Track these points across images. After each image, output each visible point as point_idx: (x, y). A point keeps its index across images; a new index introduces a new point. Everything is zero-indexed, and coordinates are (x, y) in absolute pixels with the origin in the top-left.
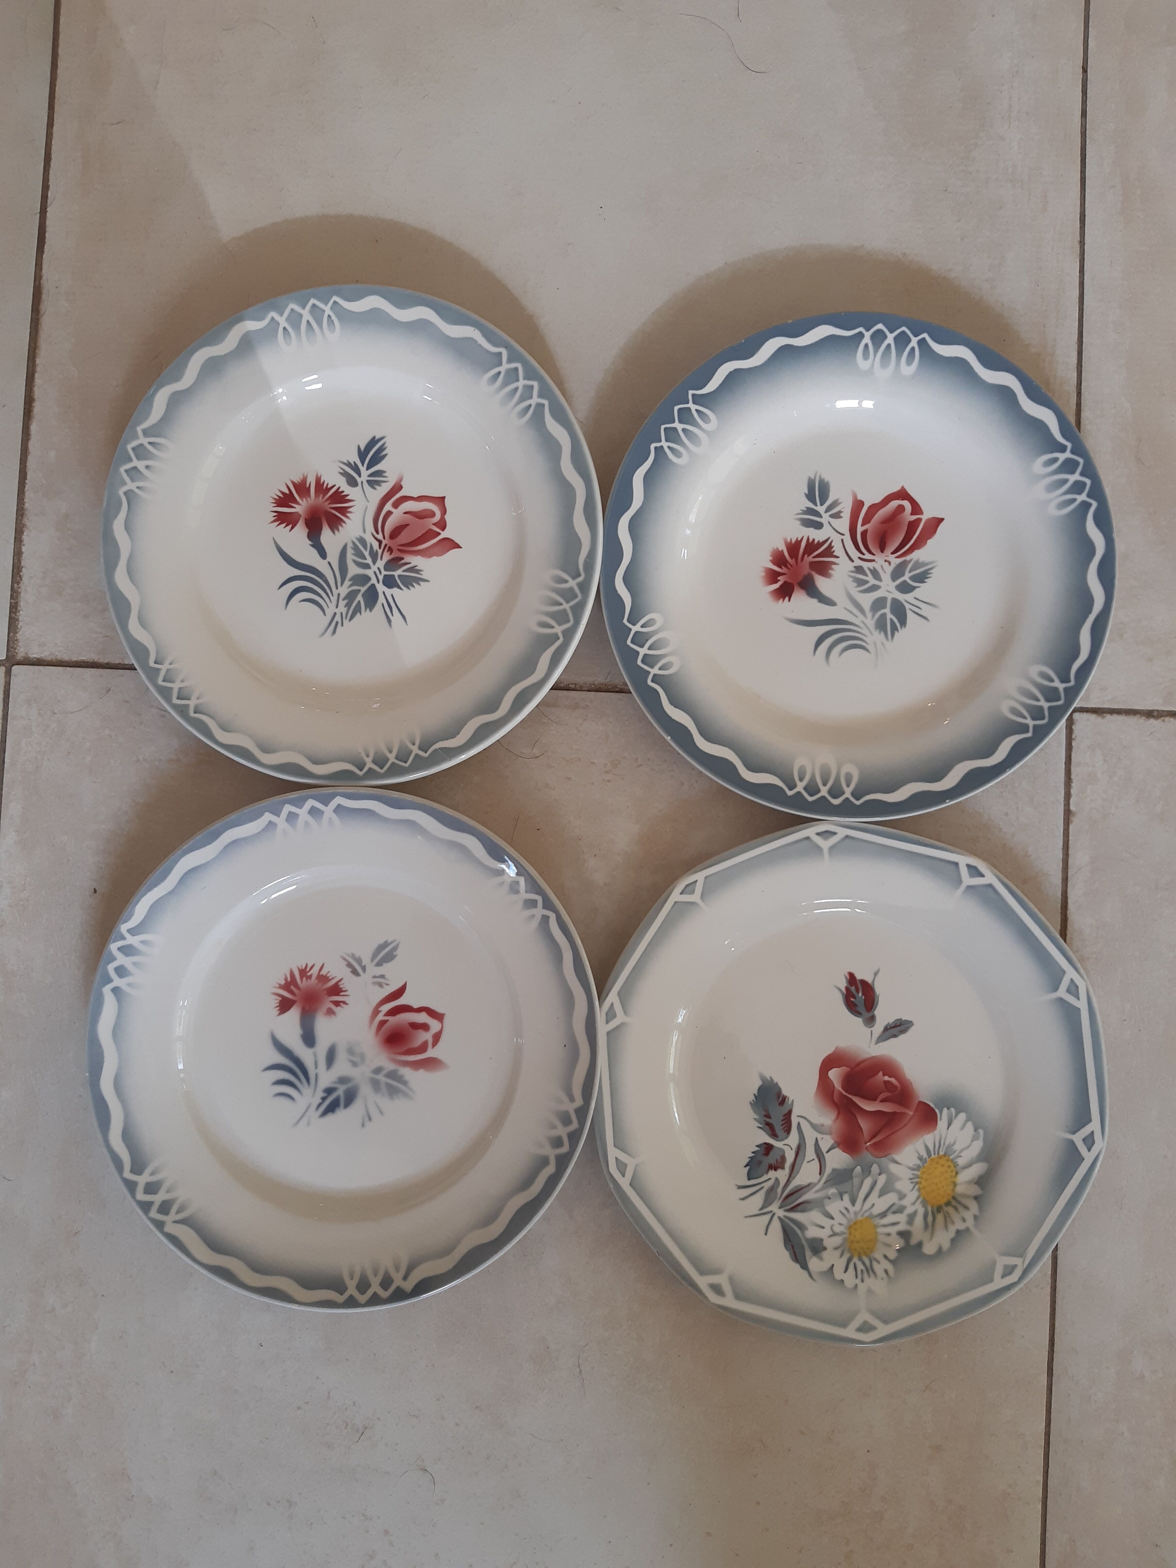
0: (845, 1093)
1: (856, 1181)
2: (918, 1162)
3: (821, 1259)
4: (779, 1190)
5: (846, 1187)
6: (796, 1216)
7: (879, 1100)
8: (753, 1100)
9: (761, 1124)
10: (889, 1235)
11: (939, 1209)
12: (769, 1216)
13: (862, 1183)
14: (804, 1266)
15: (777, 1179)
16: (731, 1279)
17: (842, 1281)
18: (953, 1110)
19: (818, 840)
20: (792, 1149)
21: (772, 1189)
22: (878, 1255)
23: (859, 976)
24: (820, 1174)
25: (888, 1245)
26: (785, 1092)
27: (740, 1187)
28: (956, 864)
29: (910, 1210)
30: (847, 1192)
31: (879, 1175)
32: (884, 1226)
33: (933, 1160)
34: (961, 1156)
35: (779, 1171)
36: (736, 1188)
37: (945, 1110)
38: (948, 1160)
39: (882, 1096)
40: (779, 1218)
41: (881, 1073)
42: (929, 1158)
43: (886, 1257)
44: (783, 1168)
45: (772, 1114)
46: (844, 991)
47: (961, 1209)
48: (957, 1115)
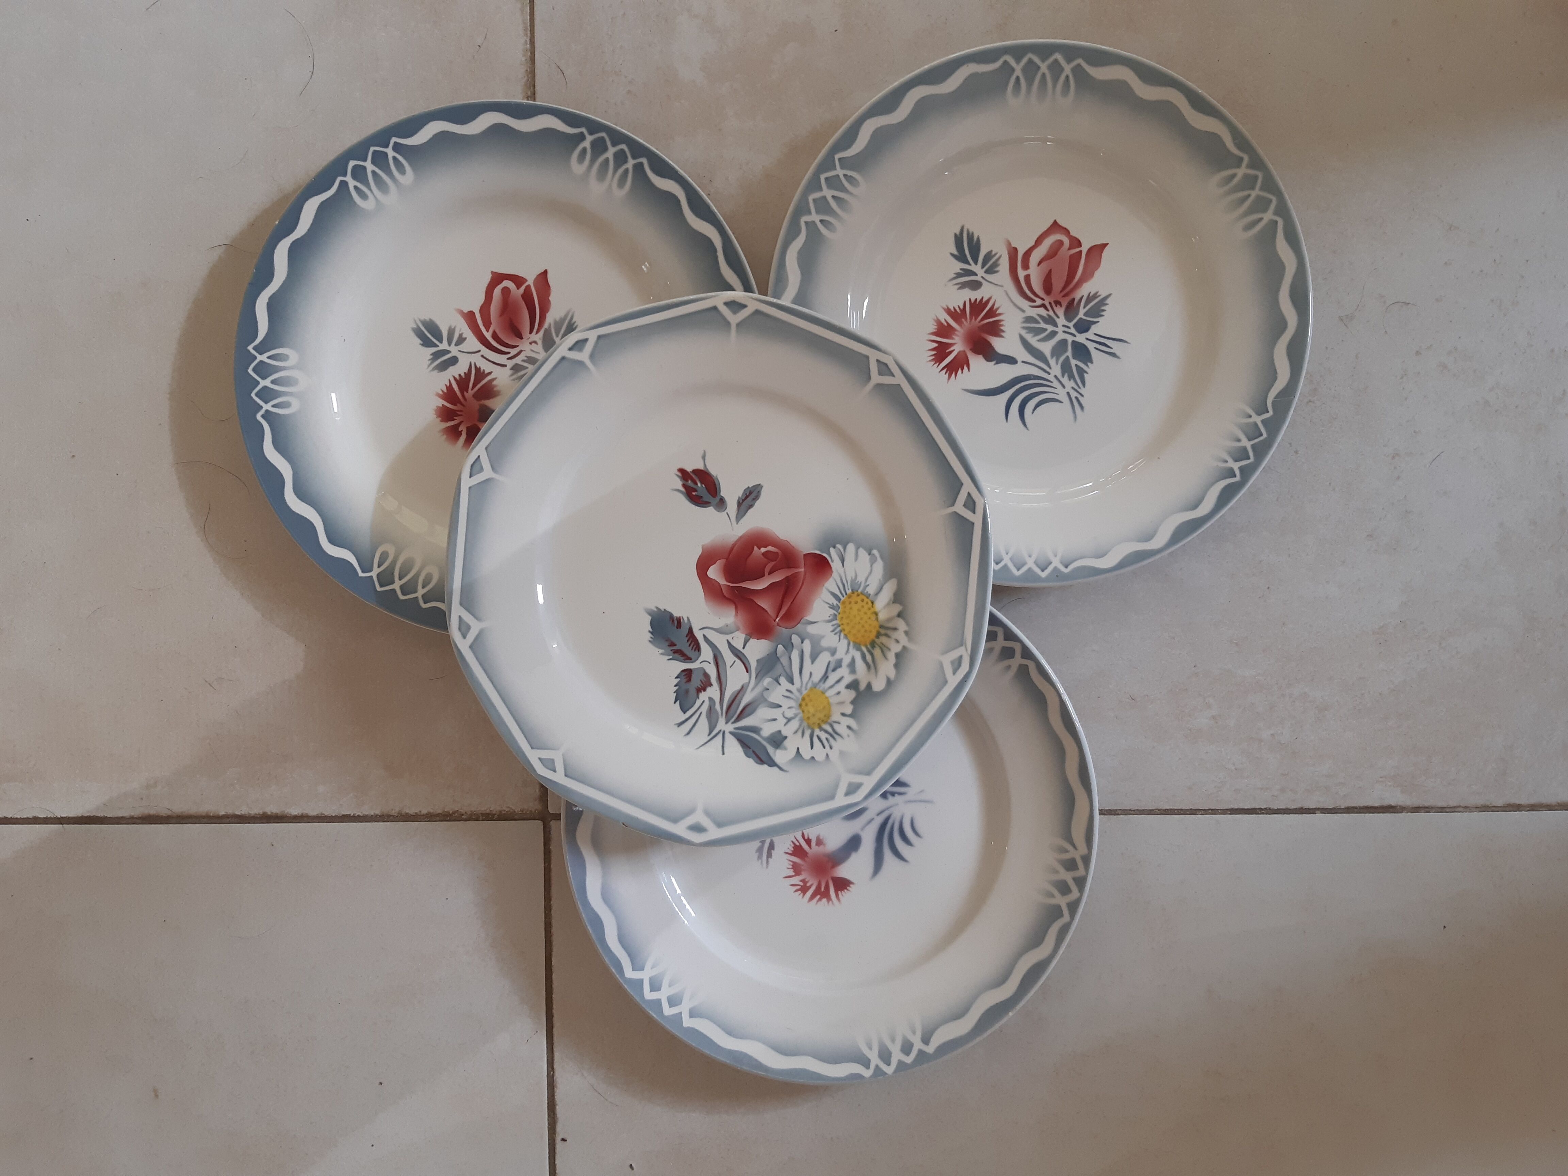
0: (731, 585)
1: (784, 660)
2: (832, 612)
3: (785, 749)
4: (718, 707)
5: (778, 669)
6: (745, 722)
7: (766, 573)
8: (651, 637)
9: (670, 655)
10: (839, 693)
11: (873, 644)
12: (720, 736)
13: (790, 658)
14: (772, 763)
15: (711, 699)
16: (707, 813)
17: (813, 758)
18: (839, 546)
19: (574, 355)
20: (710, 663)
21: (711, 710)
22: (836, 717)
23: (689, 469)
24: (747, 672)
25: (842, 703)
26: (676, 614)
27: (680, 725)
28: (715, 308)
29: (847, 660)
30: (780, 676)
31: (802, 643)
32: (832, 687)
33: (844, 603)
34: (868, 585)
35: (709, 689)
36: (676, 726)
37: (832, 550)
38: (858, 595)
39: (767, 570)
40: (731, 733)
41: (756, 548)
42: (839, 602)
43: (843, 714)
44: (711, 685)
45: (675, 641)
46: (683, 489)
47: (889, 632)
48: (845, 549)
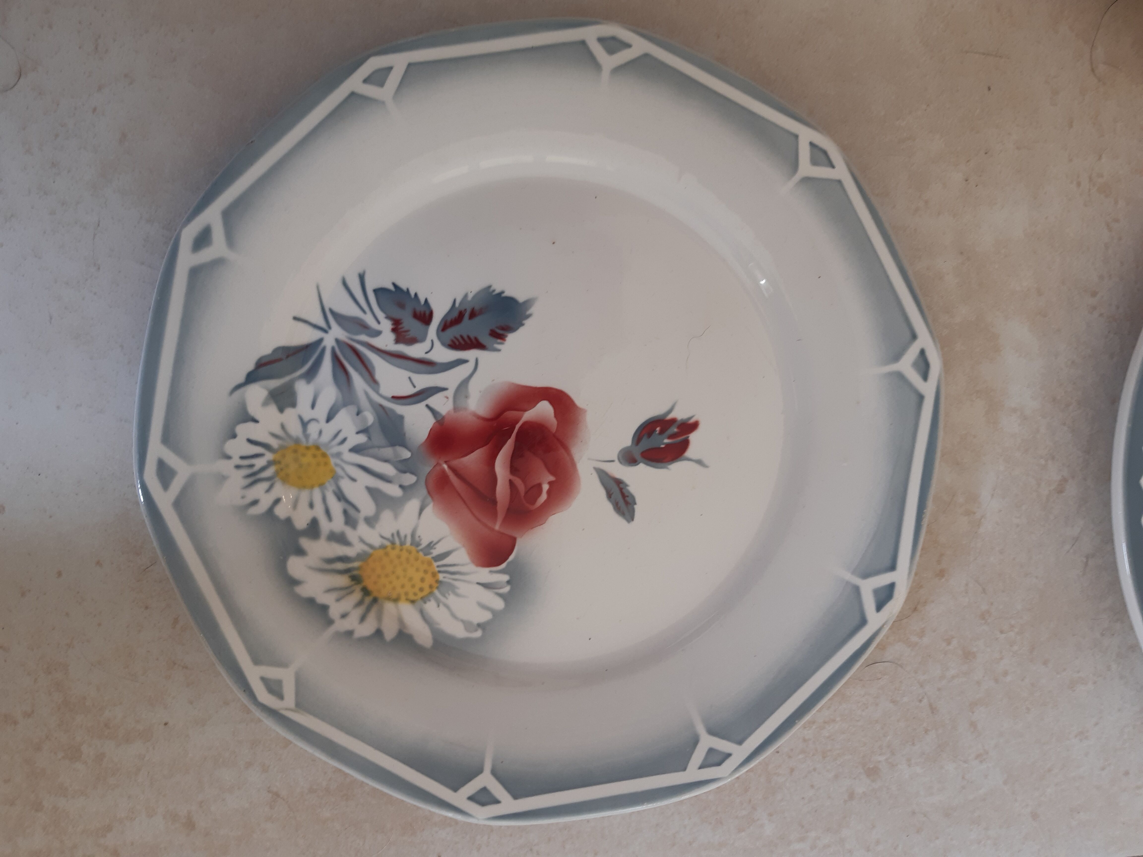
0: (517, 427)
1: (388, 452)
2: (424, 543)
3: (265, 404)
4: (363, 338)
5: (378, 438)
6: (327, 365)
7: (513, 478)
8: (494, 291)
9: (461, 304)
10: (311, 506)
11: (356, 579)
12: (322, 323)
13: (386, 461)
14: (251, 378)
15: (378, 333)
16: (218, 262)
17: (234, 436)
18: (507, 589)
19: (912, 354)
20: (426, 353)
21: (364, 327)
22: (279, 490)
23: (693, 437)
24: (393, 397)
25: (295, 506)
26: (511, 337)
27: (362, 278)
28: (893, 567)
29: (351, 534)
30: (369, 438)
31: (401, 486)
32: (324, 500)
33: (430, 564)
34: (438, 606)
35: (392, 337)
36: (361, 271)
37: (505, 578)
38: (431, 587)
39: (518, 482)
40: (321, 340)
41: (552, 478)
42: (433, 558)
43: (277, 501)
44: (397, 341)
45: (477, 320)
46: (670, 417)
47: (360, 611)
48: (501, 595)
